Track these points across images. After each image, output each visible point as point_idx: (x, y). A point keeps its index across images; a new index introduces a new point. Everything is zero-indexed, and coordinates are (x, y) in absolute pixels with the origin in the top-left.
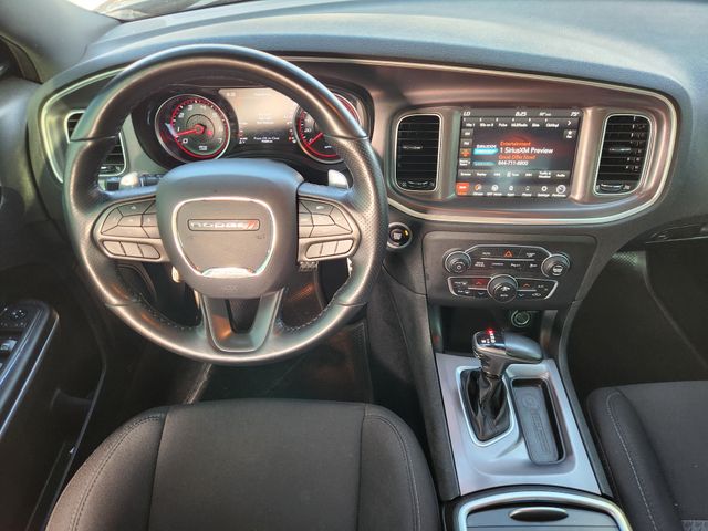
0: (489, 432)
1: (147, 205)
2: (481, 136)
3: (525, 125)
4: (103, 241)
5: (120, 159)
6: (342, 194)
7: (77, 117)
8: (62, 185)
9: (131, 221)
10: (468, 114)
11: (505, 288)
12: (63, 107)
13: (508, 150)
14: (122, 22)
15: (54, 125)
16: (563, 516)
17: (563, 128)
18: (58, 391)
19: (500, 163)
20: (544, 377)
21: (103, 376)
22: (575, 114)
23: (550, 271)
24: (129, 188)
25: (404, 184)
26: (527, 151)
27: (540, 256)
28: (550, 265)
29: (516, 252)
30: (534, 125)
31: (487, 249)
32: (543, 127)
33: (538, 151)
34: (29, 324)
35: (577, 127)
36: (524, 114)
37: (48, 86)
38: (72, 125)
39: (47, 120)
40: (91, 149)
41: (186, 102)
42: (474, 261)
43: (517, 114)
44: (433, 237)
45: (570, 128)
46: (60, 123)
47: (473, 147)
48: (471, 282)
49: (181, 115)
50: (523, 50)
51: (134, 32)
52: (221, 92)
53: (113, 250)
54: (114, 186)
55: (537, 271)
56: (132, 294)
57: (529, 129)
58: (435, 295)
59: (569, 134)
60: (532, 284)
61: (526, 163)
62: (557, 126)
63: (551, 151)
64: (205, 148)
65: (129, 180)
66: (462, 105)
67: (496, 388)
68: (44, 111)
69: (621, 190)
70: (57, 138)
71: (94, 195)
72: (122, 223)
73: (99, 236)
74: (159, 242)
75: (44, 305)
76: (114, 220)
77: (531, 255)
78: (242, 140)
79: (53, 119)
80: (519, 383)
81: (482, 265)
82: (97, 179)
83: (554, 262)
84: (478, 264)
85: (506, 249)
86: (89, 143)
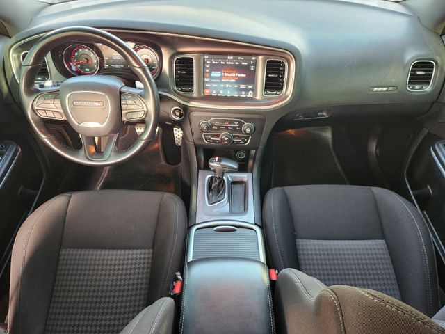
0: (214, 201)
1: (55, 94)
2: (214, 68)
3: (232, 63)
4: (37, 110)
5: (47, 74)
6: (139, 91)
7: (26, 54)
8: (18, 84)
9: (49, 101)
10: (207, 57)
11: (226, 139)
12: (20, 49)
13: (226, 75)
14: (51, 4)
15: (16, 59)
16: (235, 230)
17: (249, 65)
18: (22, 187)
19: (223, 80)
20: (245, 180)
21: (44, 181)
22: (254, 58)
23: (245, 131)
24: (49, 87)
25: (180, 89)
26: (234, 75)
27: (241, 124)
28: (245, 128)
29: (230, 122)
30: (237, 63)
31: (218, 120)
32: (240, 64)
33: (239, 75)
34: (6, 151)
35: (255, 64)
36: (232, 58)
37: (13, 40)
38: (23, 58)
39: (13, 56)
40: (30, 70)
41: (79, 48)
42: (212, 126)
43: (229, 58)
44: (194, 114)
45: (252, 65)
46: (19, 57)
47: (210, 72)
48: (213, 136)
49: (76, 54)
50: (223, 30)
51: (55, 12)
52: (96, 44)
53: (42, 114)
54: (42, 86)
55: (240, 131)
56: (51, 134)
57: (234, 65)
58: (197, 142)
59: (252, 68)
60: (239, 137)
61: (234, 81)
62: (246, 64)
63: (245, 75)
64: (88, 70)
65: (48, 83)
66: (204, 53)
67: (220, 182)
68: (11, 52)
69: (276, 94)
70: (17, 64)
71: (33, 89)
72: (45, 102)
73: (35, 108)
74: (61, 111)
75: (13, 143)
76: (42, 101)
77: (237, 123)
78: (106, 66)
79: (15, 55)
80: (234, 183)
81: (216, 128)
82: (34, 83)
83: (247, 127)
84: (214, 127)
85: (225, 121)
86: (30, 67)
